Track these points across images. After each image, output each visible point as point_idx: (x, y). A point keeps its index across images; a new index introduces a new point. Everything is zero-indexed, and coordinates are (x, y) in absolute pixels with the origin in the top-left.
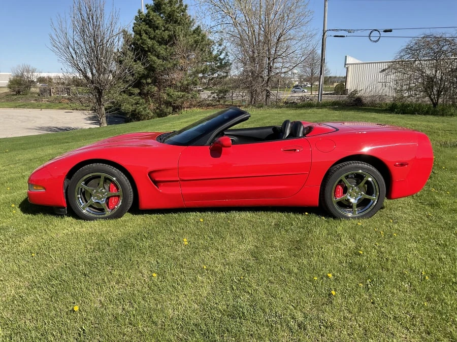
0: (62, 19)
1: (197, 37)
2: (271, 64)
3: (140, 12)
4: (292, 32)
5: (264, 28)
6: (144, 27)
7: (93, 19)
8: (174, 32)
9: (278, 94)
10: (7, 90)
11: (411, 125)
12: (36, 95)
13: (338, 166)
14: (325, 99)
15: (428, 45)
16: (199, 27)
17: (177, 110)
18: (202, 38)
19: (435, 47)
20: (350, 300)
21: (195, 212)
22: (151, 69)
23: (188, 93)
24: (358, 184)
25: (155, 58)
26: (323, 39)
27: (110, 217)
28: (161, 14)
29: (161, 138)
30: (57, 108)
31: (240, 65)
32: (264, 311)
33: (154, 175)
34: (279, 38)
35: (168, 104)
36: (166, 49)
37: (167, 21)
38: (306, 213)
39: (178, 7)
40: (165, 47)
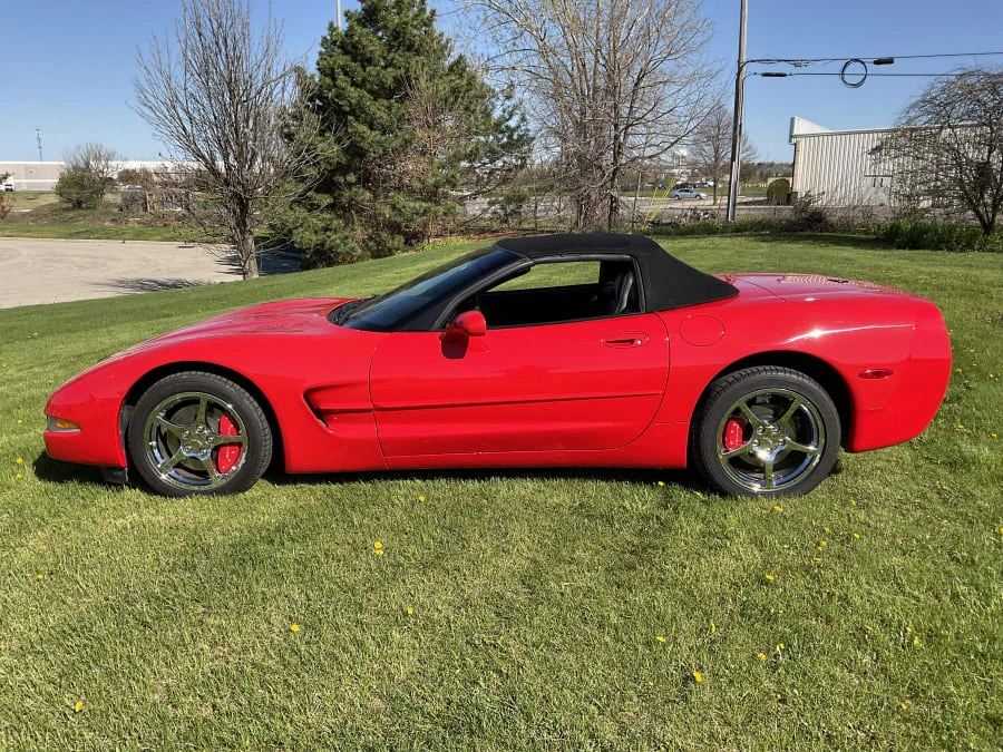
0: (161, 47)
1: (458, 81)
2: (622, 138)
3: (332, 28)
4: (667, 66)
5: (604, 58)
6: (343, 60)
7: (226, 46)
8: (407, 70)
9: (638, 204)
10: (54, 199)
11: (929, 274)
12: (116, 210)
13: (730, 378)
14: (743, 214)
15: (971, 92)
16: (461, 57)
17: (413, 242)
18: (469, 84)
19: (986, 97)
20: (731, 694)
21: (412, 479)
22: (356, 151)
23: (437, 203)
24: (776, 417)
25: (363, 128)
26: (737, 81)
27: (221, 491)
28: (379, 29)
29: (341, 312)
30: (159, 238)
31: (552, 139)
32: (528, 718)
33: (318, 396)
34: (639, 79)
35: (394, 228)
36: (389, 108)
37: (391, 47)
38: (661, 483)
39: (417, 16)
40: (386, 103)
